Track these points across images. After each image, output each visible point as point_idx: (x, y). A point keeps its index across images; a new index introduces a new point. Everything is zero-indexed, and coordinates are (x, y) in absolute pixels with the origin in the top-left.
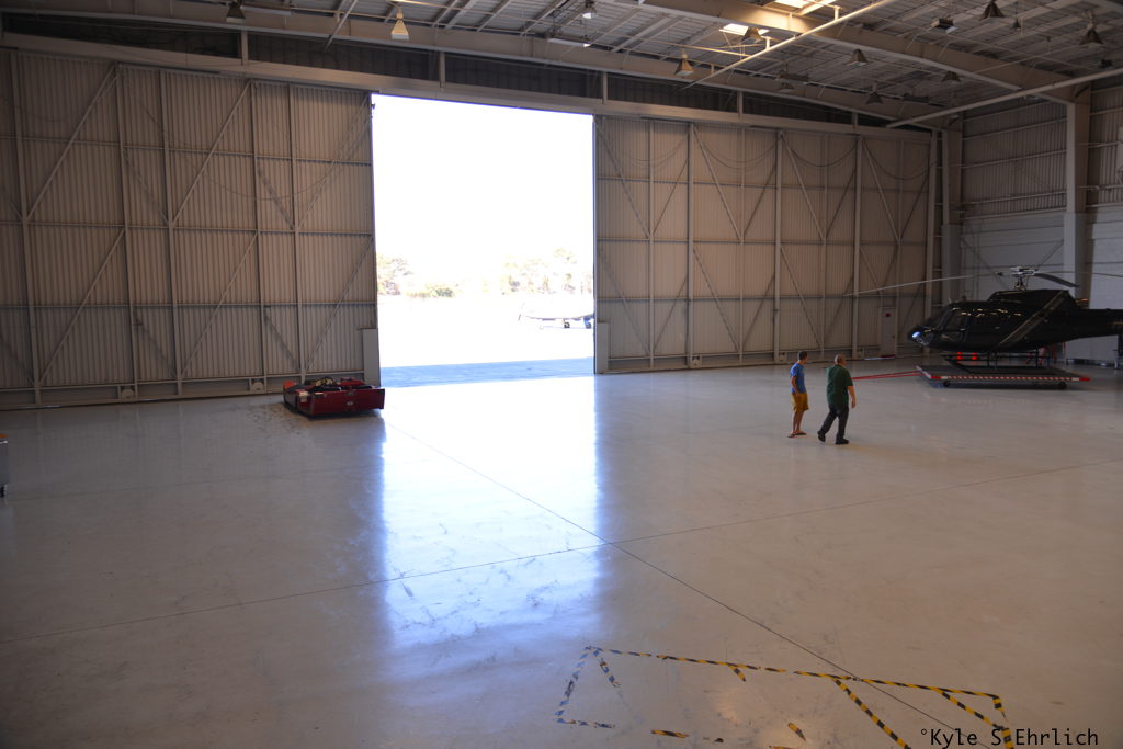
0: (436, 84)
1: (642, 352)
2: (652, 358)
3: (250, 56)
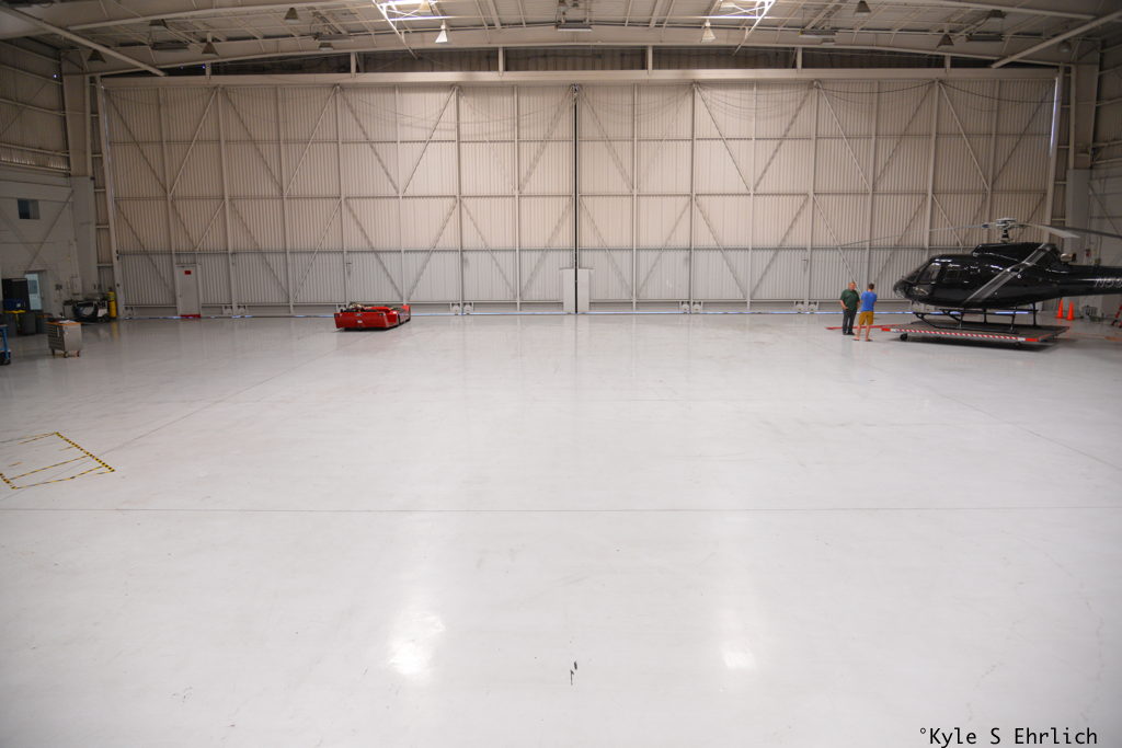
0: (495, 73)
3: (358, 70)
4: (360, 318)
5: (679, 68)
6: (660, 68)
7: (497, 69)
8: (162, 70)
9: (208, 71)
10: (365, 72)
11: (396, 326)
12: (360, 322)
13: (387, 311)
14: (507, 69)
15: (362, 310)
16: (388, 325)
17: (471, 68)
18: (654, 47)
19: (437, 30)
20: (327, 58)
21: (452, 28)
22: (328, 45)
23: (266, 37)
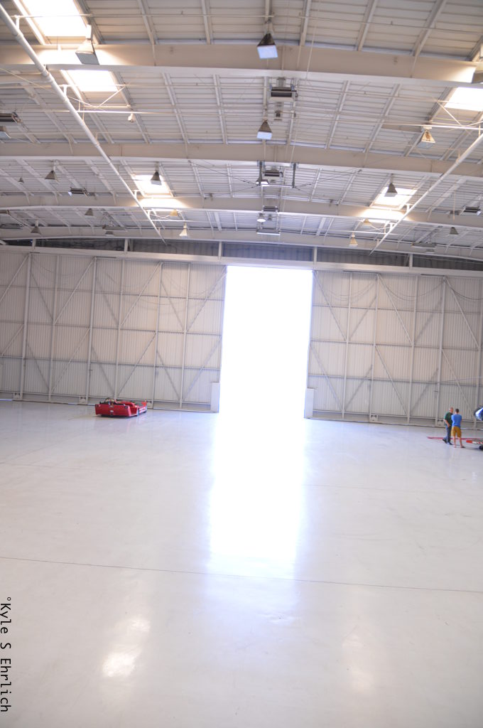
0: (215, 257)
1: (337, 409)
3: (129, 250)
4: (112, 409)
5: (333, 262)
6: (321, 261)
7: (217, 255)
8: (5, 241)
9: (34, 243)
10: (134, 251)
11: (136, 416)
12: (112, 411)
13: (131, 405)
14: (223, 255)
15: (115, 403)
16: (130, 415)
17: (201, 253)
18: (318, 247)
19: (181, 228)
20: (110, 241)
21: (191, 228)
22: (111, 233)
23: (73, 226)
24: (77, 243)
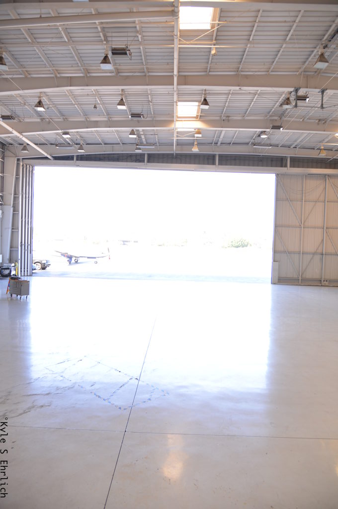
0: (214, 166)
1: (295, 276)
2: (300, 279)
3: (148, 162)
5: (303, 167)
6: (293, 167)
7: (214, 164)
8: (53, 157)
9: (75, 158)
10: (152, 162)
14: (220, 164)
18: (290, 157)
19: (192, 144)
20: (136, 155)
21: (199, 144)
22: (140, 149)
23: (105, 144)
24: (105, 158)
